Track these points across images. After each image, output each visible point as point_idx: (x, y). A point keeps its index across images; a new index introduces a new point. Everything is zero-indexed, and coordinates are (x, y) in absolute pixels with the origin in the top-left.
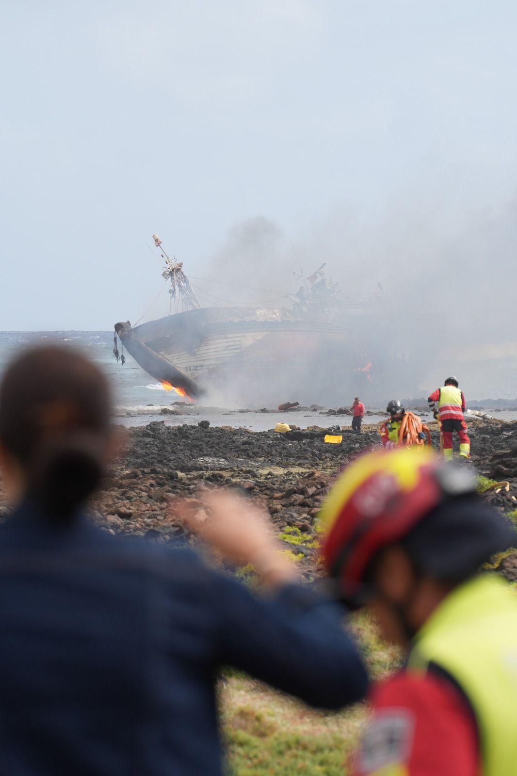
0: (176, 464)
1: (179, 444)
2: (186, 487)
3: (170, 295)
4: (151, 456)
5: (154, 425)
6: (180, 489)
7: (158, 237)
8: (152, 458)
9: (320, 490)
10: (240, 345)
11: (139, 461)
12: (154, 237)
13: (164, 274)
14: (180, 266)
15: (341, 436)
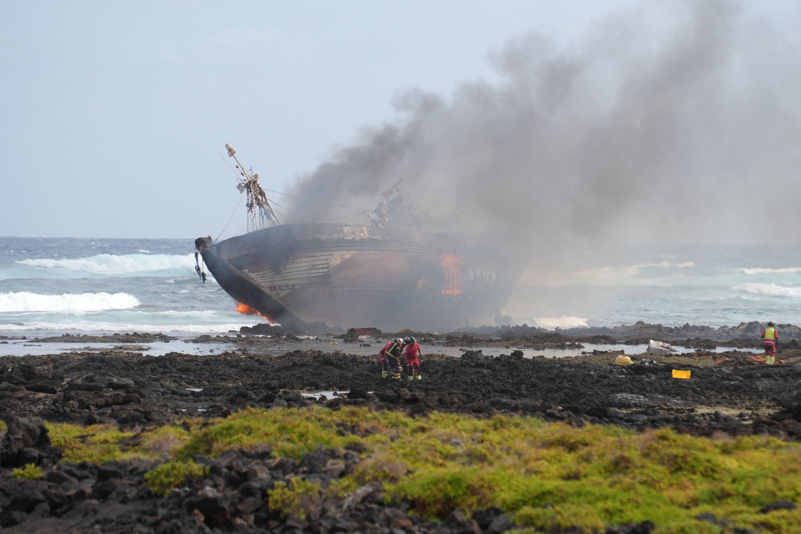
3: (247, 209)
5: (470, 354)
7: (231, 146)
10: (328, 264)
12: (227, 146)
13: (239, 187)
14: (256, 178)
15: (689, 372)
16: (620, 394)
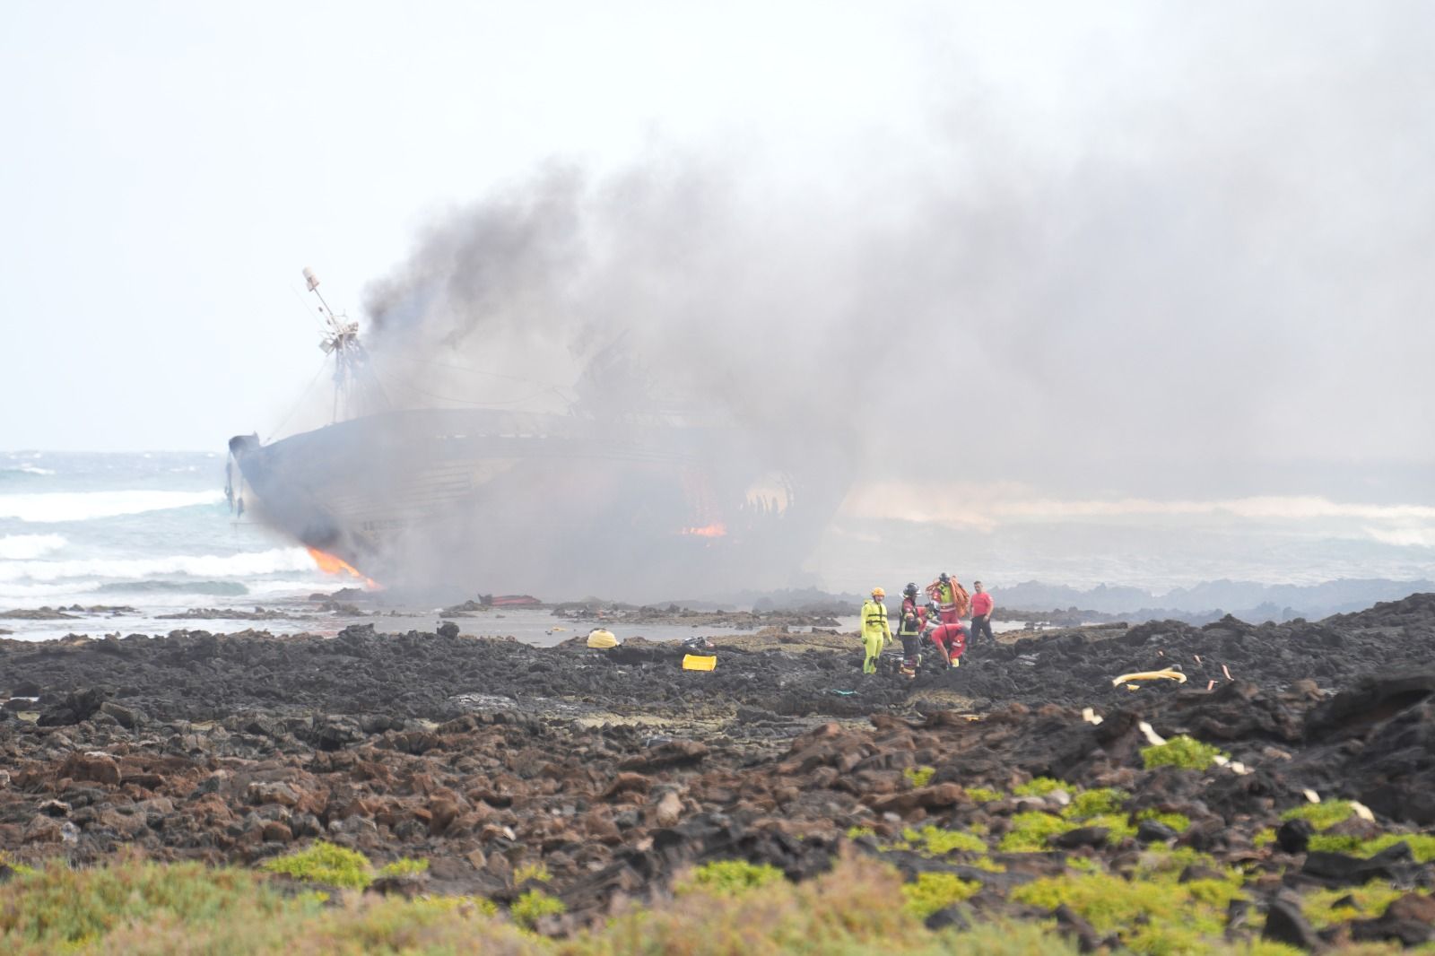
0: (419, 706)
2: (573, 750)
3: (335, 384)
4: (368, 691)
5: (353, 631)
6: (561, 754)
7: (312, 272)
8: (371, 695)
9: (868, 760)
10: (469, 481)
11: (347, 699)
13: (323, 345)
14: (352, 330)
15: (715, 657)
16: (466, 696)
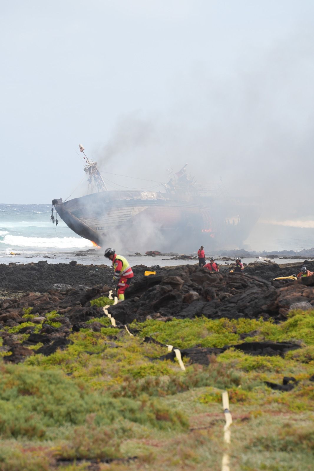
0: (38, 288)
1: (51, 276)
3: (88, 182)
4: (24, 283)
5: (40, 263)
7: (82, 146)
8: (25, 284)
10: (130, 214)
11: (16, 285)
12: (80, 146)
13: (85, 170)
14: (95, 165)
16: (56, 284)
